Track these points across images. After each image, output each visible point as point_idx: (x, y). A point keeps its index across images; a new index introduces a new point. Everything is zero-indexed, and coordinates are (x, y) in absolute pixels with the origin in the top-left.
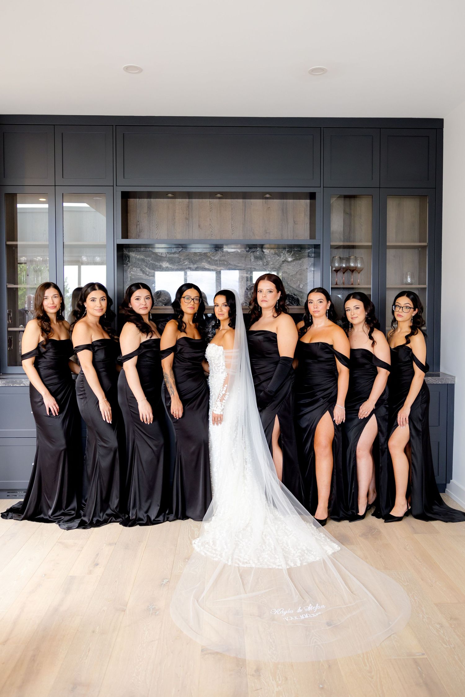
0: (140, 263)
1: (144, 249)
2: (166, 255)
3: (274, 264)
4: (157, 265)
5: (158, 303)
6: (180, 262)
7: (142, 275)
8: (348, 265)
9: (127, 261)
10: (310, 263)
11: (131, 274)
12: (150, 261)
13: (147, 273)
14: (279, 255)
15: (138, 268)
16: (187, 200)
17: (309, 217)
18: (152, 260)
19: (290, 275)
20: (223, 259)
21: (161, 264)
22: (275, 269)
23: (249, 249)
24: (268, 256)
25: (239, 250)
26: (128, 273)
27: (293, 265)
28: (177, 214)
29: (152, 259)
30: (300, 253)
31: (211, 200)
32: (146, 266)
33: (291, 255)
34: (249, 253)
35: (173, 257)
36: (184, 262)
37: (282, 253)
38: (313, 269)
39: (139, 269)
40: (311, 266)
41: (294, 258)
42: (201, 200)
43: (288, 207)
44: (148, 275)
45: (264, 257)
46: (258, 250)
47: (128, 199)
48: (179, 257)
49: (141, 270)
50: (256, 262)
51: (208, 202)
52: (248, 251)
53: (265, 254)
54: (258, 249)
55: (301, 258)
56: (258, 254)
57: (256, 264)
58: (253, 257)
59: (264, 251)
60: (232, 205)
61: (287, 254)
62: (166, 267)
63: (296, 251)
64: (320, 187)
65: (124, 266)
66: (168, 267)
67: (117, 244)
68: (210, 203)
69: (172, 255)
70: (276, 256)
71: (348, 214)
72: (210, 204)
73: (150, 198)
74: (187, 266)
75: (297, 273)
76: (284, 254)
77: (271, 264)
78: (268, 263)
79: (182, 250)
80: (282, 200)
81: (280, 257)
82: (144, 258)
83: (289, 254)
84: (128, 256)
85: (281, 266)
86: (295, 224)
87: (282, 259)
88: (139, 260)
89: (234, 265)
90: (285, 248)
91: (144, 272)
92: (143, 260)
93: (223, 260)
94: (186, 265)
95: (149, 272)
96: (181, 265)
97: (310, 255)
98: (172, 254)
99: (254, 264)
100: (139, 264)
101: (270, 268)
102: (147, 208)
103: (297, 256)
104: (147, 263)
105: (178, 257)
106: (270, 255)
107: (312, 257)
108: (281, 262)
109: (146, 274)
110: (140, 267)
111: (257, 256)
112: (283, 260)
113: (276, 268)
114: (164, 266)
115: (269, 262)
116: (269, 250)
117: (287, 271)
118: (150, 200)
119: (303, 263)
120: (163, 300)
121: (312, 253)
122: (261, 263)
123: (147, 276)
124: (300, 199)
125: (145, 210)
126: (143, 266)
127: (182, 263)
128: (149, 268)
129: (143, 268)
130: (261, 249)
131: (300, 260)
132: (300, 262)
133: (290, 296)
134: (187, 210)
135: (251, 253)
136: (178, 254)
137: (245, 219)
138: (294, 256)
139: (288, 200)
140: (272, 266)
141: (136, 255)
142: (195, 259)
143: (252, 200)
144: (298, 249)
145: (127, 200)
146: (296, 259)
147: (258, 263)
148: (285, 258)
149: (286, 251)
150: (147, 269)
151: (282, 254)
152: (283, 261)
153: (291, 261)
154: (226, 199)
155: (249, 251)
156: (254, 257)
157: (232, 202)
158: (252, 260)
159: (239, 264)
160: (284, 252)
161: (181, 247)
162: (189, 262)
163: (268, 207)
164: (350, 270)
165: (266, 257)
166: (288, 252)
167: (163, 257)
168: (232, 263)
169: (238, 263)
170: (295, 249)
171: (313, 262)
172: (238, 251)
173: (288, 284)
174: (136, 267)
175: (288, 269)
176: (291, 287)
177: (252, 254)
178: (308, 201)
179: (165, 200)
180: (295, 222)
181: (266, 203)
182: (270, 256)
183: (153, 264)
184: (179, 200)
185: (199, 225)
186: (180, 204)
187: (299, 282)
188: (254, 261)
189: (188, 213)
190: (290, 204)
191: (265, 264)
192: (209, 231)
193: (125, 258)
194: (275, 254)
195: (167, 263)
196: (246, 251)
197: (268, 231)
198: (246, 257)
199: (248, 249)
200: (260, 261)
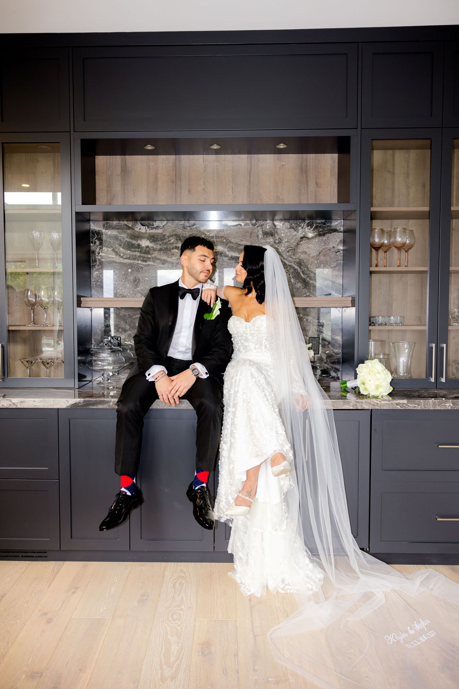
0: (112, 241)
1: (117, 222)
2: (146, 230)
3: (289, 242)
4: (134, 244)
5: (135, 294)
6: (165, 239)
7: (115, 257)
8: (392, 240)
9: (95, 239)
10: (338, 240)
11: (100, 255)
12: (124, 239)
13: (122, 255)
14: (296, 229)
15: (109, 247)
16: (173, 157)
17: (337, 178)
18: (127, 237)
19: (311, 256)
20: (221, 235)
21: (139, 242)
22: (290, 249)
23: (256, 222)
24: (281, 230)
25: (243, 222)
26: (97, 254)
27: (315, 243)
28: (159, 175)
29: (128, 235)
30: (324, 226)
31: (205, 156)
32: (120, 245)
33: (312, 229)
34: (256, 227)
35: (155, 233)
36: (170, 239)
37: (300, 226)
38: (341, 248)
39: (110, 249)
40: (339, 243)
41: (316, 233)
42: (191, 156)
43: (308, 164)
44: (122, 257)
45: (277, 232)
46: (268, 223)
47: (96, 156)
48: (164, 233)
49: (114, 250)
50: (264, 240)
51: (201, 160)
52: (254, 225)
53: (278, 228)
54: (268, 221)
55: (326, 233)
56: (268, 228)
57: (264, 241)
58: (261, 232)
59: (276, 223)
60: (233, 162)
61: (306, 228)
62: (146, 247)
63: (319, 223)
64: (357, 128)
65: (91, 245)
66: (148, 246)
67: (76, 213)
68: (204, 160)
69: (154, 231)
70: (292, 230)
71: (390, 171)
72: (204, 162)
73: (125, 155)
74: (174, 245)
75: (320, 253)
76: (302, 228)
77: (286, 241)
78: (281, 240)
79: (167, 223)
80: (301, 155)
81: (298, 232)
82: (117, 234)
83: (310, 227)
84: (96, 232)
85: (298, 244)
86: (317, 187)
87: (300, 234)
88: (110, 237)
89: (236, 243)
90: (304, 220)
91: (117, 253)
92: (116, 238)
93: (221, 237)
94: (172, 243)
95: (124, 253)
96: (166, 243)
97: (338, 228)
98: (154, 229)
99: (263, 241)
100: (110, 242)
101: (284, 247)
102: (120, 168)
103: (320, 230)
104: (121, 241)
105: (161, 233)
106: (284, 229)
107: (341, 232)
108: (299, 239)
109: (120, 256)
110: (112, 247)
111: (267, 231)
112: (302, 235)
113: (291, 247)
114: (143, 245)
115: (283, 238)
116: (283, 223)
117: (307, 250)
118: (125, 158)
119: (328, 239)
120: (143, 290)
121: (341, 226)
122: (272, 240)
123: (121, 259)
124: (324, 153)
125: (119, 170)
126: (116, 245)
127: (167, 240)
128: (124, 248)
129: (116, 248)
130: (272, 222)
131: (325, 236)
132: (324, 238)
133: (311, 284)
134: (173, 170)
135: (258, 226)
136: (161, 229)
137: (250, 182)
138: (316, 231)
139: (309, 155)
140: (287, 244)
141: (107, 231)
142: (184, 235)
143: (260, 156)
144: (322, 221)
145: (95, 158)
146: (320, 235)
147: (268, 240)
148: (304, 233)
149: (305, 223)
150: (121, 249)
151: (300, 228)
152: (301, 238)
153: (313, 238)
154: (224, 154)
155: (256, 224)
156: (263, 233)
157: (233, 159)
158: (260, 236)
159: (243, 242)
160: (303, 225)
161: (165, 220)
162: (177, 240)
163: (283, 164)
164: (396, 247)
165: (279, 232)
166: (308, 225)
167: (142, 233)
168: (233, 240)
169: (241, 241)
170: (318, 221)
171: (342, 239)
172: (241, 225)
173: (308, 268)
174: (107, 247)
175: (308, 247)
176: (312, 272)
177: (259, 228)
178: (336, 155)
179: (144, 158)
180: (317, 184)
181: (278, 159)
182: (284, 231)
183: (128, 242)
184: (162, 156)
185: (189, 189)
186: (165, 161)
187: (322, 266)
188: (263, 237)
189: (174, 175)
190: (311, 160)
191: (277, 242)
192: (203, 198)
193: (92, 235)
194: (290, 228)
195: (147, 240)
196: (252, 225)
197: (281, 198)
198: (251, 233)
199: (254, 222)
200: (271, 237)
